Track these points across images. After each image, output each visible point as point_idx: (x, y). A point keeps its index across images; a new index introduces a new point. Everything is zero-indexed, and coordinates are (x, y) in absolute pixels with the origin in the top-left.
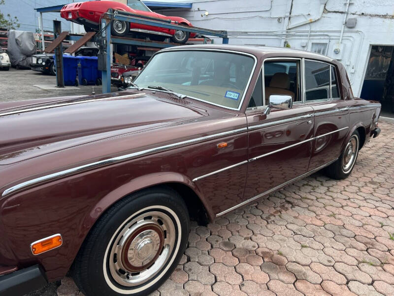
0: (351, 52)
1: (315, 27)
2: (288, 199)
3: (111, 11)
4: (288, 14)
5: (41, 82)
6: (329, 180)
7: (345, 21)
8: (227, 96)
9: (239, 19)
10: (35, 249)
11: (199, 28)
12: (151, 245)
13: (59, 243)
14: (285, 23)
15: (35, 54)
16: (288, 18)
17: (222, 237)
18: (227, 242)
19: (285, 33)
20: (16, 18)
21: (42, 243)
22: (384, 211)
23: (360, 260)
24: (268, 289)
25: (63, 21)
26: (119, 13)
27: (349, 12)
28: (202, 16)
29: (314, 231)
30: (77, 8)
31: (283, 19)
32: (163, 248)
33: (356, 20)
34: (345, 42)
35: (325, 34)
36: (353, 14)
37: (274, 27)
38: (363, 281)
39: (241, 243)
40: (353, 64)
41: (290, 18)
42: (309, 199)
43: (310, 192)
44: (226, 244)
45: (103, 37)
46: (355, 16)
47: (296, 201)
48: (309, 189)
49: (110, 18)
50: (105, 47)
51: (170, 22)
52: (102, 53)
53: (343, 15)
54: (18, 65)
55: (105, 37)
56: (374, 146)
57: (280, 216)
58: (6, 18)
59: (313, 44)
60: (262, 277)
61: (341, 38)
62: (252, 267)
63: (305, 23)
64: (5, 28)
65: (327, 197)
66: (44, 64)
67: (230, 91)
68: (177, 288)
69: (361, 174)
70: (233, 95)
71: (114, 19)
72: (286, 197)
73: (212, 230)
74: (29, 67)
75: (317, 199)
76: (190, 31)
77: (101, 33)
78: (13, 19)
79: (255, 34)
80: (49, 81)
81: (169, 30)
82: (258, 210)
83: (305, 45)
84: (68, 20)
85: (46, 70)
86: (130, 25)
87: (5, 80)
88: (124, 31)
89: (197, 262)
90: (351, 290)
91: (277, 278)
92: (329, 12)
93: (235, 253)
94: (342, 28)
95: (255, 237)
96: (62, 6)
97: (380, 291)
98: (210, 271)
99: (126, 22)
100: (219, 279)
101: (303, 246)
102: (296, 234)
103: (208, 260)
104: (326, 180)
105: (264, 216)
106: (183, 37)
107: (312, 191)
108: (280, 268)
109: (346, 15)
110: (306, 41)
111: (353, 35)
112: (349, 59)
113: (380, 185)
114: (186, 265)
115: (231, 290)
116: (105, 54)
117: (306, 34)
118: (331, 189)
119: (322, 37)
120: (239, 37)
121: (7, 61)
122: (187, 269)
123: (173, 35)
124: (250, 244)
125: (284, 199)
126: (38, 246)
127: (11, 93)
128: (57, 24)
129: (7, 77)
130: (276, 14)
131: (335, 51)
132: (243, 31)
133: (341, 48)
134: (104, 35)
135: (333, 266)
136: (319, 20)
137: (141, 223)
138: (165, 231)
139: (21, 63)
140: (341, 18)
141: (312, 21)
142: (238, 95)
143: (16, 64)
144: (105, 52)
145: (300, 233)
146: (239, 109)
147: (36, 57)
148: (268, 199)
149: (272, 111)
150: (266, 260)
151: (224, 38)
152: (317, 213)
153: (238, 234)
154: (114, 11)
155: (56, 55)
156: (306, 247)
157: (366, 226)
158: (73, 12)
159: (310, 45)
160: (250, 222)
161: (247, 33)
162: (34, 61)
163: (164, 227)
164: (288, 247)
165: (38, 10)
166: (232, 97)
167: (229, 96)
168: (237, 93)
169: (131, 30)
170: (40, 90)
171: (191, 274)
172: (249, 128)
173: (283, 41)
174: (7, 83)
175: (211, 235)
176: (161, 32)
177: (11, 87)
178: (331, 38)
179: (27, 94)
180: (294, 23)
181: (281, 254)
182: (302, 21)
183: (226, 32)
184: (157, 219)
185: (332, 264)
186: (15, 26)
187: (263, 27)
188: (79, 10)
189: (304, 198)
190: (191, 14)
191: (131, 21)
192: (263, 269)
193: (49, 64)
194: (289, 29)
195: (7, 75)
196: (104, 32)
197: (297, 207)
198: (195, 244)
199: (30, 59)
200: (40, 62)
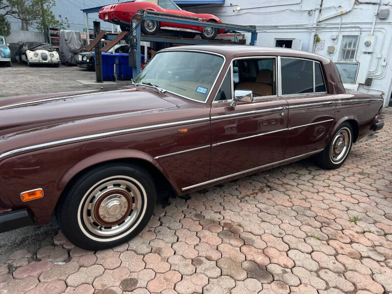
0: (383, 44)
1: (346, 19)
2: (269, 184)
3: (141, 11)
4: (319, 7)
5: (84, 77)
6: (320, 170)
7: (376, 12)
8: (197, 90)
9: (270, 13)
10: (24, 197)
11: (227, 24)
12: (119, 207)
13: (41, 195)
14: (316, 16)
15: (81, 52)
16: (318, 11)
17: (196, 210)
18: (199, 214)
19: (315, 26)
20: (66, 18)
21: (28, 193)
22: (357, 198)
23: (309, 234)
24: (217, 249)
25: (102, 22)
26: (148, 13)
27: (382, 3)
28: (234, 11)
29: (280, 210)
30: (112, 10)
31: (314, 11)
32: (132, 210)
33: (388, 11)
34: (377, 34)
35: (357, 26)
36: (386, 5)
37: (305, 20)
38: (303, 250)
39: (210, 215)
40: (384, 56)
41: (320, 10)
42: (290, 185)
43: (293, 180)
44: (197, 216)
45: (133, 36)
46: (387, 7)
47: (276, 186)
48: (295, 176)
49: (140, 18)
50: (135, 45)
51: (197, 20)
52: (132, 51)
53: (375, 6)
54: (67, 62)
55: (135, 36)
56: (387, 140)
57: (254, 197)
58: (57, 18)
59: (343, 36)
60: (216, 240)
61: (372, 30)
62: (211, 233)
63: (335, 15)
64: (57, 28)
65: (309, 184)
66: (88, 61)
67: (200, 87)
68: (143, 243)
69: (355, 165)
70: (202, 90)
71: (144, 19)
72: (268, 181)
73: (190, 205)
74: (76, 63)
75: (298, 184)
76: (218, 27)
77: (132, 32)
78: (64, 20)
79: (285, 28)
80: (91, 77)
81: (198, 27)
82: (237, 191)
83: (335, 38)
84: (105, 21)
85: (90, 67)
86: (161, 24)
87: (53, 76)
88: (155, 29)
89: (168, 227)
90: (289, 255)
91: (228, 242)
92: (361, 3)
93: (201, 223)
94: (373, 19)
95: (224, 212)
96: (100, 8)
97: (315, 259)
98: (175, 234)
99: (156, 21)
100: (180, 239)
101: (262, 221)
102: (261, 211)
103: (177, 225)
104: (316, 170)
105: (240, 197)
106: (212, 33)
107: (296, 178)
108: (234, 236)
109: (378, 6)
110: (337, 33)
111: (385, 26)
112: (381, 51)
113: (369, 176)
114: (157, 229)
115: (187, 248)
116: (135, 52)
117: (336, 26)
118: (316, 177)
119: (353, 30)
120: (269, 31)
121: (57, 59)
122: (156, 231)
123: (202, 31)
124: (217, 217)
125: (266, 183)
126: (26, 195)
127: (56, 88)
128: (97, 24)
129: (55, 73)
130: (307, 7)
131: (365, 44)
132: (274, 25)
133: (372, 40)
134: (134, 34)
135: (282, 238)
136: (350, 12)
137: (111, 188)
138: (133, 198)
139: (70, 61)
140: (373, 10)
141: (343, 13)
142: (206, 90)
143: (65, 62)
144: (135, 50)
145: (265, 211)
146: (205, 102)
147: (81, 54)
148: (250, 183)
149: (238, 104)
150: (225, 229)
151: (252, 33)
152: (291, 197)
153: (210, 208)
154: (144, 11)
155: (96, 53)
156: (265, 221)
157: (331, 209)
158: (109, 13)
159: (341, 38)
160: (226, 200)
161: (277, 27)
162: (80, 58)
163: (132, 194)
164: (250, 221)
165: (84, 11)
166: (201, 91)
167: (199, 91)
168: (206, 88)
169: (161, 28)
170: (81, 85)
171: (158, 235)
172: (212, 118)
173: (313, 34)
174: (54, 79)
175: (188, 208)
176: (191, 29)
177: (57, 82)
178: (363, 30)
179: (70, 89)
180: (325, 15)
181: (240, 225)
182: (333, 13)
183: (254, 27)
184: (125, 187)
185: (282, 236)
186: (65, 26)
187: (294, 20)
188: (114, 11)
189: (285, 184)
190: (224, 10)
191: (161, 20)
192: (219, 235)
193: (93, 61)
194: (319, 22)
195: (56, 71)
196: (135, 31)
197: (274, 191)
198: (171, 214)
199: (76, 56)
200: (84, 59)
